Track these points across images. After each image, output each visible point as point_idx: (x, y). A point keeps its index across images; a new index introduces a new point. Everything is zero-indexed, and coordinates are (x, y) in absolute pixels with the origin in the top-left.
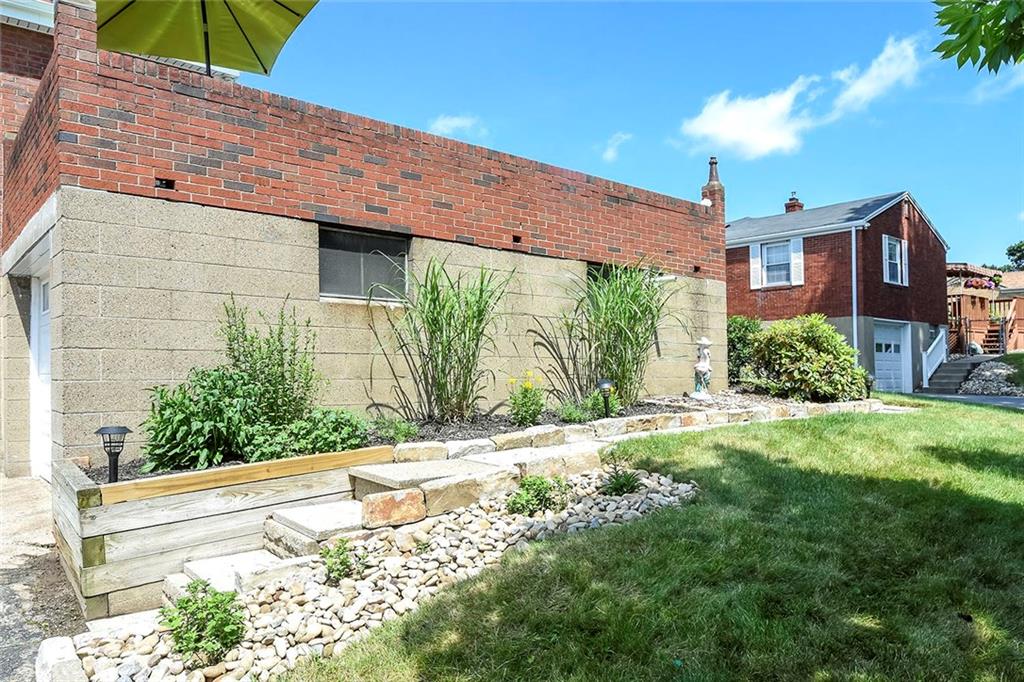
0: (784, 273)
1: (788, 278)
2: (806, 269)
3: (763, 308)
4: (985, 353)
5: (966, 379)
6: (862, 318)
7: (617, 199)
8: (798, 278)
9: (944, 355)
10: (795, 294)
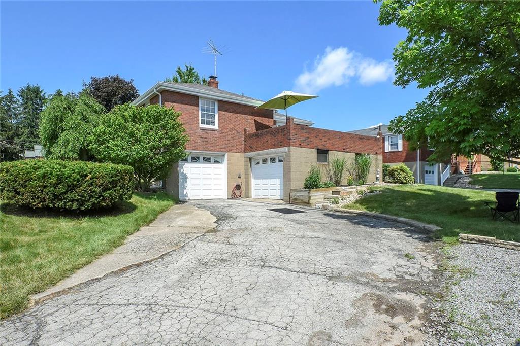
0: (396, 146)
1: (397, 148)
2: (403, 145)
3: (389, 159)
4: (465, 174)
5: (455, 183)
6: (420, 162)
7: (361, 139)
8: (400, 148)
9: (449, 175)
10: (400, 154)
